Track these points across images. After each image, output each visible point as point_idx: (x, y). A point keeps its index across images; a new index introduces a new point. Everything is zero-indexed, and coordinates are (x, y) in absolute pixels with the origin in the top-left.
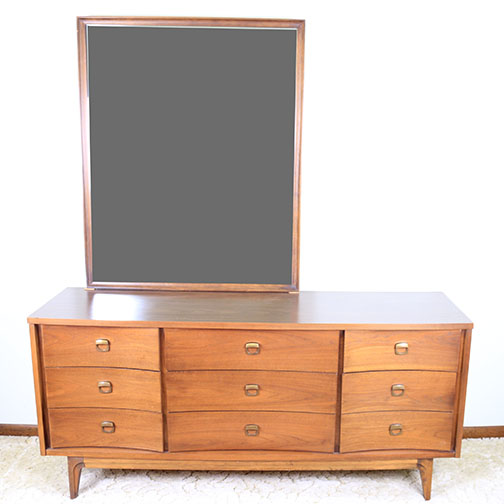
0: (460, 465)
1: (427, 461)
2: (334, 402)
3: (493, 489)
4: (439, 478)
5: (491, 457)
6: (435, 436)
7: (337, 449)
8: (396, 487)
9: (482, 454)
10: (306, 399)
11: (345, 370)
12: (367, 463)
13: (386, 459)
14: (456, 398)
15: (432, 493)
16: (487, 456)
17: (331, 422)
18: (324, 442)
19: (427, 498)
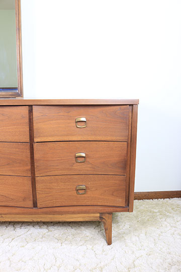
0: (137, 217)
1: (107, 215)
2: (29, 167)
3: (160, 235)
4: (121, 227)
5: (159, 212)
6: (113, 195)
7: (35, 205)
8: (88, 234)
9: (152, 210)
10: (8, 164)
11: (36, 140)
12: (60, 216)
13: (74, 213)
14: (127, 164)
15: (113, 239)
16: (156, 211)
17: (28, 183)
18: (24, 199)
19: (109, 243)
